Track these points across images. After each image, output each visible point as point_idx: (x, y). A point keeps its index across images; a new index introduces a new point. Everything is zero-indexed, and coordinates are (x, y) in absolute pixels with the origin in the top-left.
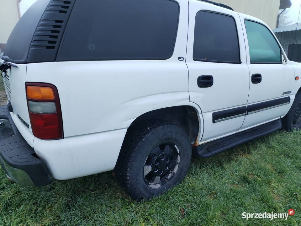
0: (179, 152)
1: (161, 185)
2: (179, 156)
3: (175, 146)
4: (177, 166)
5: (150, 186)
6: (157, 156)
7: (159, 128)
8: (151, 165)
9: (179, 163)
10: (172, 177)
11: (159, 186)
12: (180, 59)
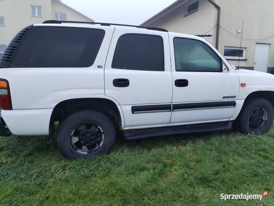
0: (102, 131)
1: (88, 153)
2: (103, 134)
3: (99, 127)
4: (102, 142)
5: (77, 151)
6: (83, 131)
7: (82, 112)
8: (78, 137)
9: (103, 139)
10: (97, 149)
11: (86, 153)
12: (99, 67)
